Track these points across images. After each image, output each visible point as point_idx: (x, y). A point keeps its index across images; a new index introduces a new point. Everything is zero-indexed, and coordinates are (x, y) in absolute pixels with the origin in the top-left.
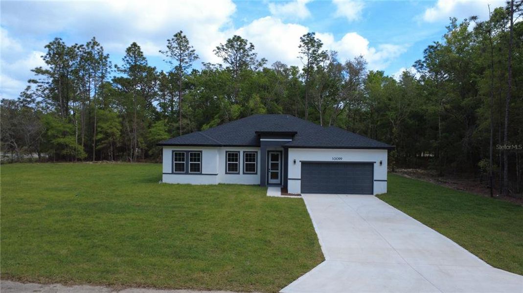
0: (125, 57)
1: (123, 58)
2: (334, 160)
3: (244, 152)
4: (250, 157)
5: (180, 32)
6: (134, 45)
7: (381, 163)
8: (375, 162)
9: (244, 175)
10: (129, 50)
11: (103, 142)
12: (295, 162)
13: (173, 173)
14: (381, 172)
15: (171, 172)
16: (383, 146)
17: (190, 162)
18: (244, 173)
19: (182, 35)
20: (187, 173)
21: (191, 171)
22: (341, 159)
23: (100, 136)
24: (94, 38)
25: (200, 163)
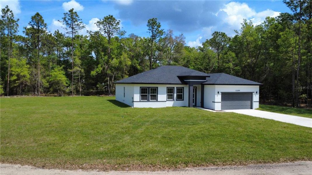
0: (30, 22)
1: (29, 23)
2: (236, 92)
3: (177, 87)
4: (180, 90)
5: (72, 9)
6: (38, 14)
7: (257, 93)
8: (254, 92)
9: (177, 101)
10: (33, 18)
11: (17, 82)
12: (218, 93)
13: (140, 101)
14: (256, 98)
15: (139, 101)
16: (257, 84)
17: (150, 94)
18: (177, 100)
19: (74, 11)
20: (148, 101)
21: (151, 100)
22: (239, 90)
23: (15, 78)
24: (7, 6)
25: (156, 94)
